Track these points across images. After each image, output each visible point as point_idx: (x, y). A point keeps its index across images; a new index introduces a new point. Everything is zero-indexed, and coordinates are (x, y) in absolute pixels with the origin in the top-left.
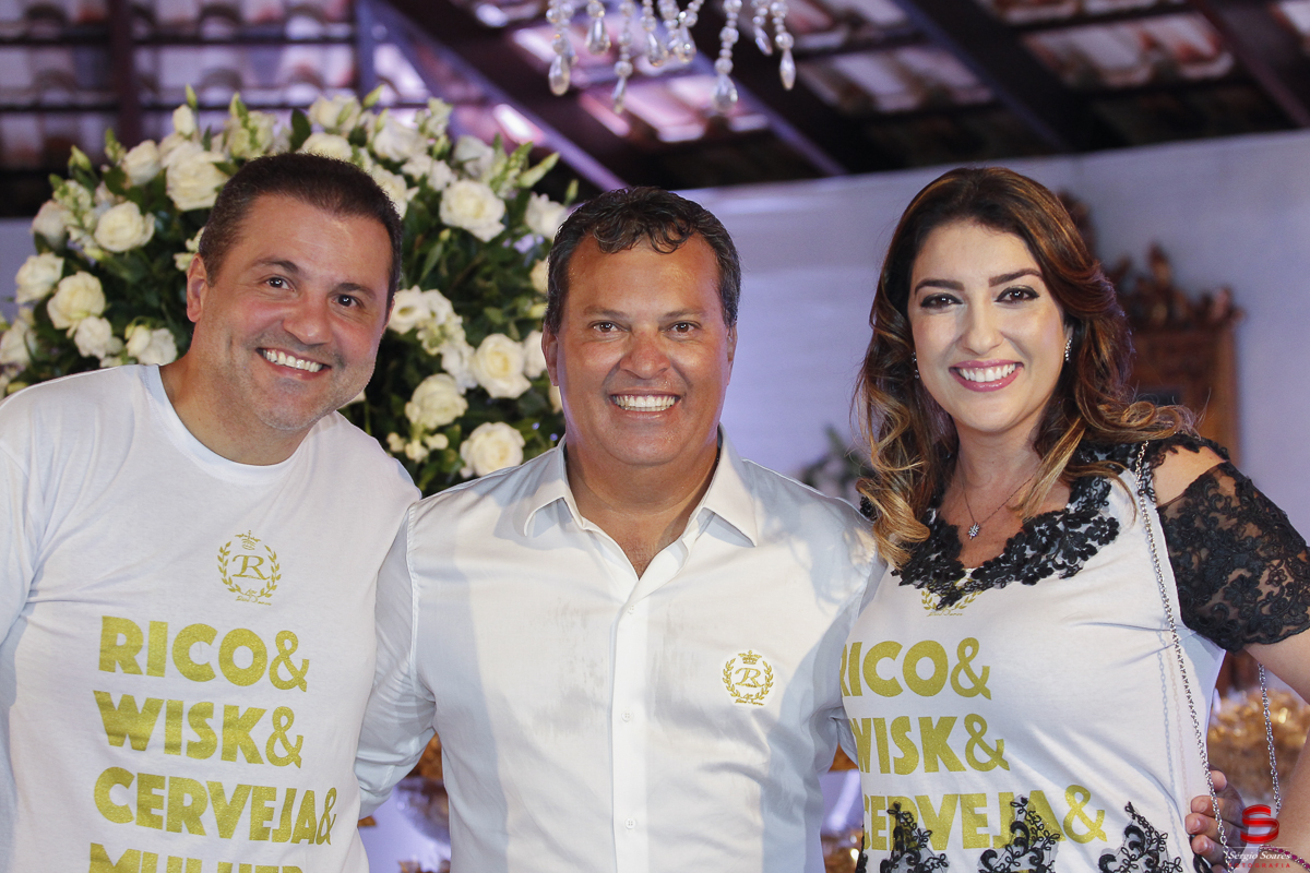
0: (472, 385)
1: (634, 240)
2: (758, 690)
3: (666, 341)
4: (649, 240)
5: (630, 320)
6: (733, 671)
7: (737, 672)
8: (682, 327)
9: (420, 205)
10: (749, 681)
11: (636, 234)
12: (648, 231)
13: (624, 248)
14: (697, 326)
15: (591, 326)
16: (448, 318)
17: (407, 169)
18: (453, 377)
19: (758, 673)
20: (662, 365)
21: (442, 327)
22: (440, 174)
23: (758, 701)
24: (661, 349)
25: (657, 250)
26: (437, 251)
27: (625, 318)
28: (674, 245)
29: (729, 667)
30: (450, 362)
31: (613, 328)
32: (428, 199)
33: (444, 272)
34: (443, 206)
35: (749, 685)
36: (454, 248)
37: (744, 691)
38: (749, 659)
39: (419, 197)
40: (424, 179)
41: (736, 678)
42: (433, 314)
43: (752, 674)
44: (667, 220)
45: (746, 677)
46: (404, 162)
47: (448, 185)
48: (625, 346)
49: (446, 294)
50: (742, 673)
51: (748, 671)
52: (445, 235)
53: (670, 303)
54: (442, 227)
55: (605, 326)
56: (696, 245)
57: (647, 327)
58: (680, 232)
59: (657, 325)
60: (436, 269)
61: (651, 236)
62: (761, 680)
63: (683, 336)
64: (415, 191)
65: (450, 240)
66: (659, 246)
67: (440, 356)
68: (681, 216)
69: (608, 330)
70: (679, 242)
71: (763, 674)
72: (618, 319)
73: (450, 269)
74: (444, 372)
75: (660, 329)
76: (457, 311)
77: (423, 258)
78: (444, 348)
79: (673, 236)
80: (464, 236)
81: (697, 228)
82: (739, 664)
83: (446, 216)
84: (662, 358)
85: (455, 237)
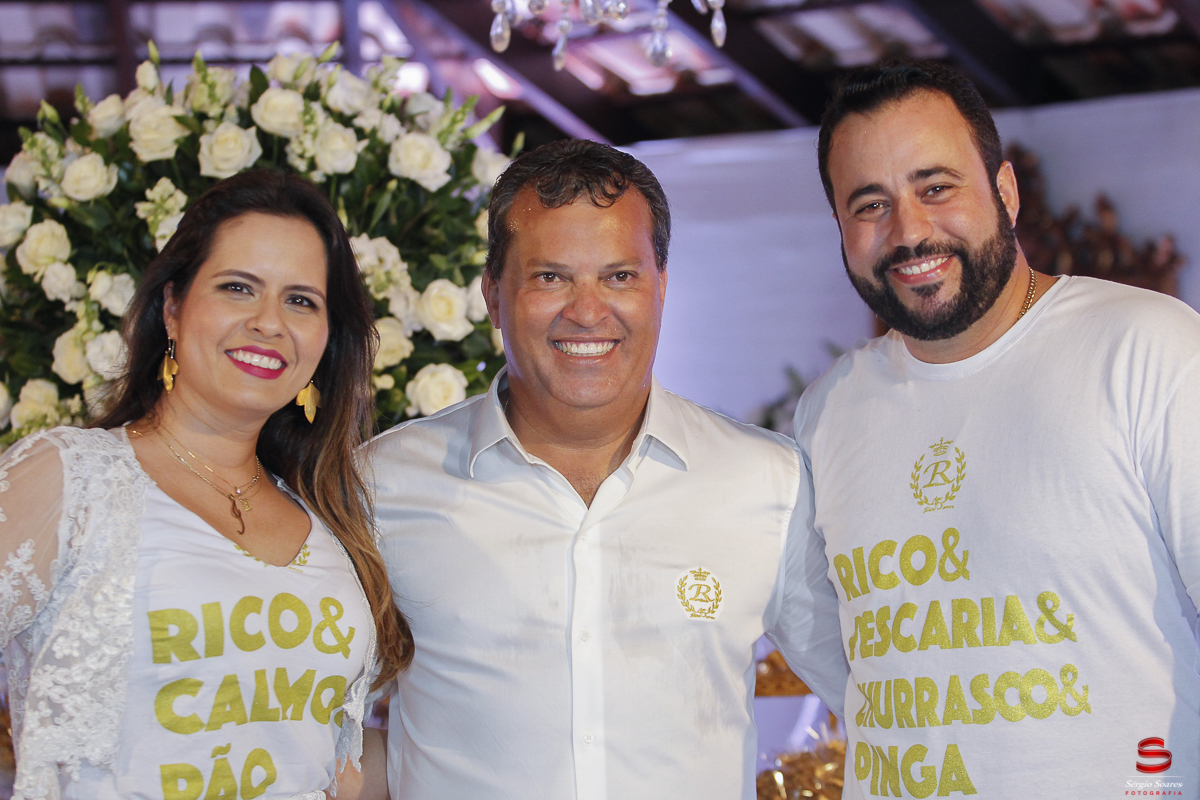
0: (418, 328)
1: (575, 196)
2: (710, 604)
3: (606, 290)
4: (589, 196)
5: (573, 272)
6: (687, 587)
7: (690, 588)
8: (622, 276)
9: (370, 157)
10: (701, 596)
11: (576, 190)
12: (588, 186)
13: (567, 203)
14: (635, 275)
15: (536, 276)
16: (395, 265)
17: (358, 122)
18: (399, 321)
19: (709, 589)
20: (603, 315)
21: (388, 273)
22: (390, 127)
23: (710, 615)
24: (602, 299)
25: (597, 204)
26: (385, 201)
27: (568, 270)
28: (612, 198)
29: (682, 583)
30: (395, 307)
31: (557, 279)
32: (379, 150)
33: (393, 220)
34: (392, 158)
35: (702, 600)
36: (404, 197)
37: (697, 606)
38: (699, 575)
39: (369, 149)
40: (374, 131)
41: (689, 594)
42: (381, 260)
43: (703, 589)
44: (604, 174)
45: (698, 592)
46: (355, 116)
47: (397, 137)
48: (567, 296)
49: (393, 241)
50: (695, 589)
51: (700, 586)
52: (393, 185)
53: (610, 255)
54: (391, 177)
55: (549, 277)
56: (632, 198)
57: (588, 278)
58: (616, 185)
59: (597, 275)
60: (386, 217)
61: (590, 191)
62: (712, 595)
63: (622, 285)
64: (365, 143)
65: (399, 188)
66: (598, 201)
67: (386, 301)
68: (616, 168)
69: (551, 280)
70: (617, 196)
71: (713, 590)
72: (559, 270)
73: (399, 217)
74: (391, 315)
75: (600, 279)
76: (404, 257)
77: (372, 207)
78: (390, 292)
79: (610, 190)
80: (412, 187)
81: (632, 180)
82: (691, 580)
83: (394, 167)
84: (603, 307)
85: (404, 186)
